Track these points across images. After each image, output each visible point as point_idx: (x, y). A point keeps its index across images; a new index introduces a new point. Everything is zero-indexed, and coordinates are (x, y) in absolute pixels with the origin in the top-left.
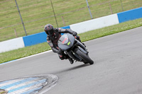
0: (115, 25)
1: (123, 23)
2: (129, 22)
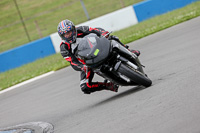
0: (131, 27)
1: (146, 22)
2: (157, 19)
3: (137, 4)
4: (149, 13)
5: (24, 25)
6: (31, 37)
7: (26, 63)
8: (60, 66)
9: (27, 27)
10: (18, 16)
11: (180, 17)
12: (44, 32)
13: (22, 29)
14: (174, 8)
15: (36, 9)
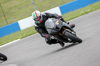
2: (71, 13)
3: (60, 6)
4: (67, 10)
5: (5, 16)
6: (8, 22)
7: (6, 35)
8: (23, 36)
9: (6, 17)
10: (2, 12)
11: (83, 12)
12: (15, 20)
13: (4, 18)
14: (80, 8)
15: (11, 8)
